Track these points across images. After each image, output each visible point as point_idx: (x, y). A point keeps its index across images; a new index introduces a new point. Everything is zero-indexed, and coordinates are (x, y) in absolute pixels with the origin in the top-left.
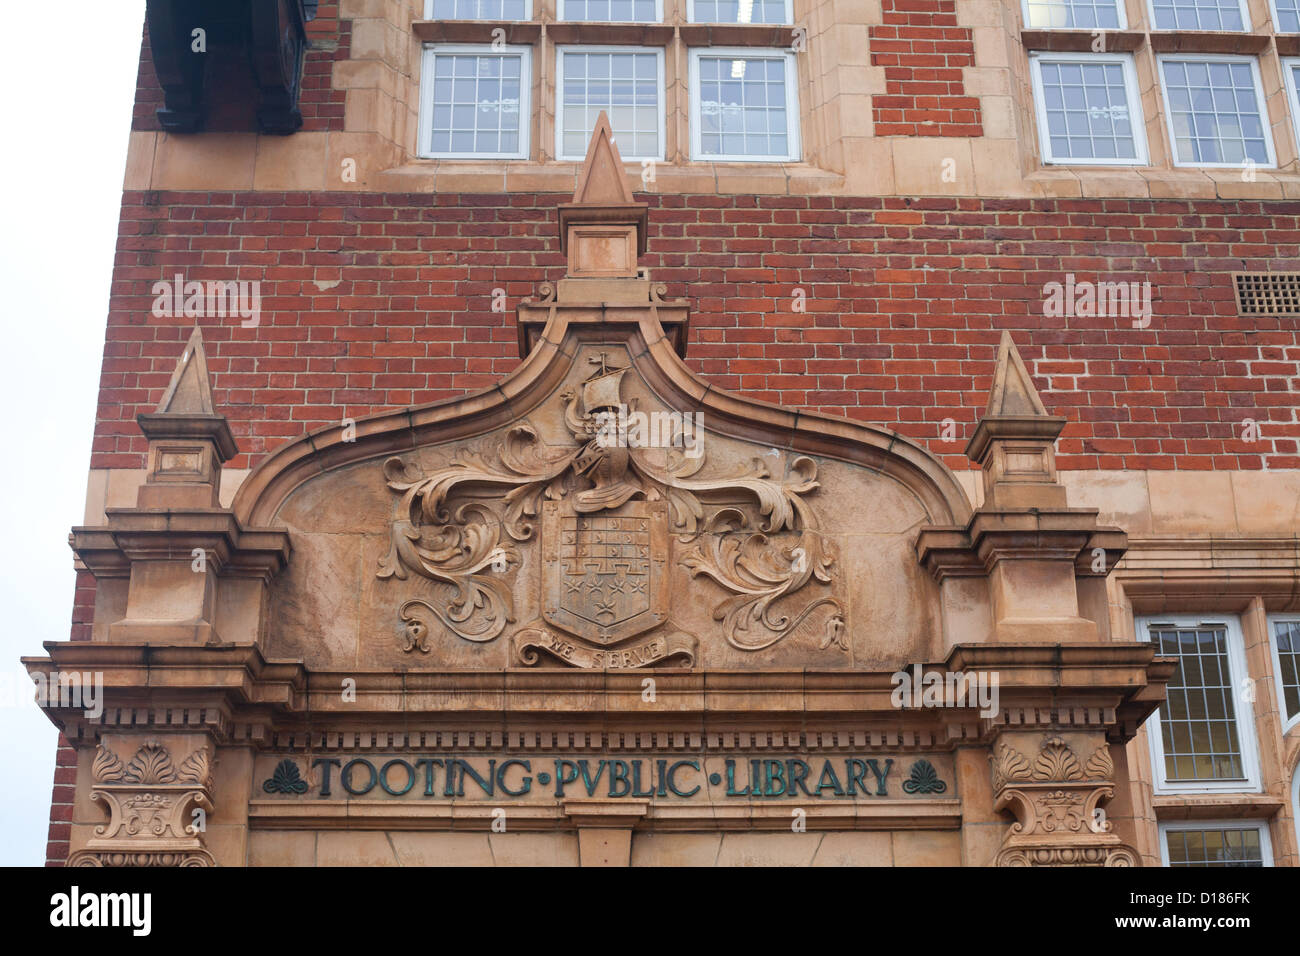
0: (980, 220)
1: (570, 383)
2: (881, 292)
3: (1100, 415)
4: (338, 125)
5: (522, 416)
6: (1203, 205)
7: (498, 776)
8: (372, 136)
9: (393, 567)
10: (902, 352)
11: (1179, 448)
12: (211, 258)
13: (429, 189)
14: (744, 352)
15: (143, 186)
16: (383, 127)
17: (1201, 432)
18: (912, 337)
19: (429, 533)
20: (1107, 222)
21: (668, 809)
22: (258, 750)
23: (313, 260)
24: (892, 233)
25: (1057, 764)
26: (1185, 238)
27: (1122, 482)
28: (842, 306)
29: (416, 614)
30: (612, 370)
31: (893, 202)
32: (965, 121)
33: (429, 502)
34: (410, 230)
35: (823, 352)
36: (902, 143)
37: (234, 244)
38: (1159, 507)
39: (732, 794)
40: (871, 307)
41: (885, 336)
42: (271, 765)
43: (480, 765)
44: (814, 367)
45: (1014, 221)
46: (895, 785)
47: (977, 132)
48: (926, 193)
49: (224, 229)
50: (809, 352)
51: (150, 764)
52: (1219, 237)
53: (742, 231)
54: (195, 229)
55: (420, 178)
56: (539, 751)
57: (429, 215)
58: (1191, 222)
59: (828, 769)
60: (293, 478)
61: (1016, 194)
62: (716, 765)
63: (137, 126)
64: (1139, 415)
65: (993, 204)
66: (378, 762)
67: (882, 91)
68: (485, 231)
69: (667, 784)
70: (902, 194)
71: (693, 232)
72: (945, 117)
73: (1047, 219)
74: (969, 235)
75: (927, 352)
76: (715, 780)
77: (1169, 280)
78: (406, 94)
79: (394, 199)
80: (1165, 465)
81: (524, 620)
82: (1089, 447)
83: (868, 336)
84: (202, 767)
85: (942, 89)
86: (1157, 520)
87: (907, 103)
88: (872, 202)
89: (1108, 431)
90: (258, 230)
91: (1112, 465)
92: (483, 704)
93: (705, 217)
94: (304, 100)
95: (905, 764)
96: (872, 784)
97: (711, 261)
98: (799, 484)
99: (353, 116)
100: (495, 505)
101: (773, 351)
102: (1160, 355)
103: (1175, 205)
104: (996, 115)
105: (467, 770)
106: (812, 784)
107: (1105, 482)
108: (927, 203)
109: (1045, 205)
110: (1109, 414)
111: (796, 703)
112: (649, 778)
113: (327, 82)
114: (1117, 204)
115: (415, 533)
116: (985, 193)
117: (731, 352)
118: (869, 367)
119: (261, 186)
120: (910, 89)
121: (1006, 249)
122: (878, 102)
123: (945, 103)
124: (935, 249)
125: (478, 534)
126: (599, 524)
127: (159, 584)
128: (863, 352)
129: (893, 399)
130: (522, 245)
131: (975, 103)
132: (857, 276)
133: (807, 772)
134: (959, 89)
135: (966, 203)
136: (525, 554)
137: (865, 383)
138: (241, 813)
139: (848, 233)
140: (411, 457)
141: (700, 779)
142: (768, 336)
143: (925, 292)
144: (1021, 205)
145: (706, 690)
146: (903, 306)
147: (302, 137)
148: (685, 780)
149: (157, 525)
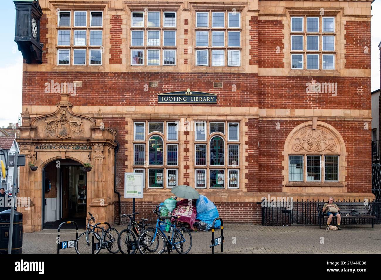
0: (120, 75)
1: (61, 112)
2: (108, 84)
3: (131, 99)
4: (47, 63)
5: (57, 115)
6: (147, 73)
7: (55, 147)
8: (51, 64)
9: (46, 129)
10: (110, 92)
11: (139, 103)
12: (33, 80)
13: (57, 71)
14: (92, 92)
15: (25, 71)
16: (52, 63)
17: (142, 101)
18: (111, 90)
19: (49, 126)
20: (135, 75)
21: (68, 150)
22: (34, 145)
23: (45, 80)
24: (110, 77)
25: (99, 148)
26: (144, 77)
27: (132, 107)
28: (103, 86)
29: (48, 133)
30: (65, 110)
31: (111, 73)
32: (120, 62)
33: (48, 123)
34: (55, 76)
35: (101, 92)
36: (112, 65)
37: (36, 78)
38: (136, 110)
39: (74, 149)
40: (107, 86)
41: (108, 90)
42: (36, 147)
43: (53, 146)
44: (100, 93)
45: (124, 75)
46: (88, 148)
47: (121, 63)
48: (114, 72)
49: (34, 76)
50: (99, 92)
51: (25, 147)
52: (148, 77)
53: (93, 77)
54: (31, 76)
55: (57, 70)
56: (58, 145)
57: (58, 75)
58: (145, 75)
59: (82, 147)
60: (36, 121)
61: (125, 72)
62: (73, 146)
63: (24, 62)
64: (136, 99)
65: (122, 73)
66: (45, 146)
67: (110, 58)
68: (64, 77)
69: (68, 148)
70: (111, 72)
71: (87, 77)
72: (117, 61)
73: (128, 75)
74: (119, 77)
75: (113, 92)
76: (72, 148)
77: (141, 83)
78: (55, 57)
79: (54, 72)
80: (138, 105)
81: (57, 134)
82: (130, 103)
83: (106, 90)
84: (30, 148)
85: (117, 57)
86: (136, 112)
87: (113, 59)
88: (108, 73)
89: (132, 101)
90: (38, 76)
91: (132, 105)
92: (53, 142)
93: (89, 75)
94: (43, 60)
95: (89, 146)
96: (86, 148)
97: (89, 80)
98: (81, 121)
99: (48, 61)
100: (54, 123)
101: (95, 92)
102: (139, 92)
103: (144, 73)
104: (124, 61)
105: (52, 147)
106: (81, 148)
107: (131, 107)
108: (115, 73)
109: (128, 73)
110: (132, 99)
111: (79, 142)
112: (67, 148)
113: (45, 57)
114: (137, 73)
115: (47, 126)
116: (121, 72)
117: (91, 92)
118: (106, 94)
119: (38, 71)
120: (114, 57)
121: (123, 79)
122: (110, 59)
123: (118, 59)
124: (115, 79)
125: (53, 126)
126: (63, 125)
127: (25, 132)
128: (106, 92)
129: (108, 97)
130: (68, 78)
131: (121, 59)
132: (106, 82)
133: (80, 147)
134: (120, 57)
135: (119, 73)
136: (57, 128)
137: (105, 96)
138: (34, 151)
139: (105, 77)
140: (47, 119)
141: (71, 148)
142: (95, 90)
143: (113, 84)
144: (125, 73)
145: (71, 141)
146: (110, 86)
147: (42, 64)
148: (70, 148)
149: (24, 127)
